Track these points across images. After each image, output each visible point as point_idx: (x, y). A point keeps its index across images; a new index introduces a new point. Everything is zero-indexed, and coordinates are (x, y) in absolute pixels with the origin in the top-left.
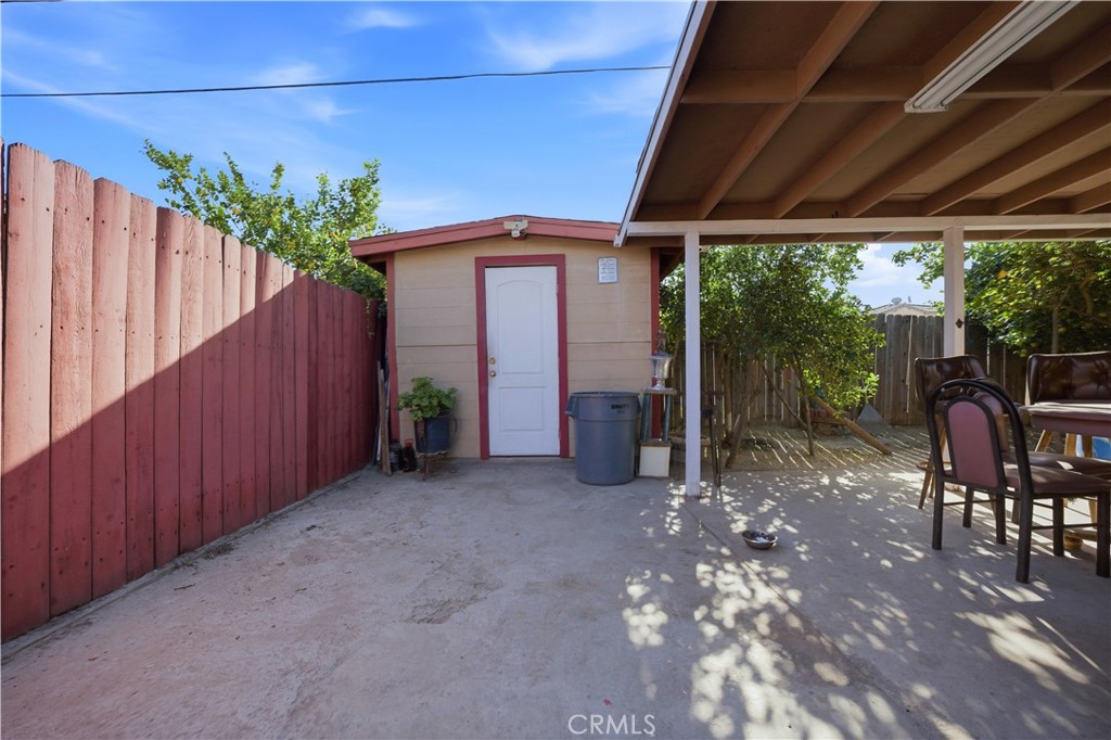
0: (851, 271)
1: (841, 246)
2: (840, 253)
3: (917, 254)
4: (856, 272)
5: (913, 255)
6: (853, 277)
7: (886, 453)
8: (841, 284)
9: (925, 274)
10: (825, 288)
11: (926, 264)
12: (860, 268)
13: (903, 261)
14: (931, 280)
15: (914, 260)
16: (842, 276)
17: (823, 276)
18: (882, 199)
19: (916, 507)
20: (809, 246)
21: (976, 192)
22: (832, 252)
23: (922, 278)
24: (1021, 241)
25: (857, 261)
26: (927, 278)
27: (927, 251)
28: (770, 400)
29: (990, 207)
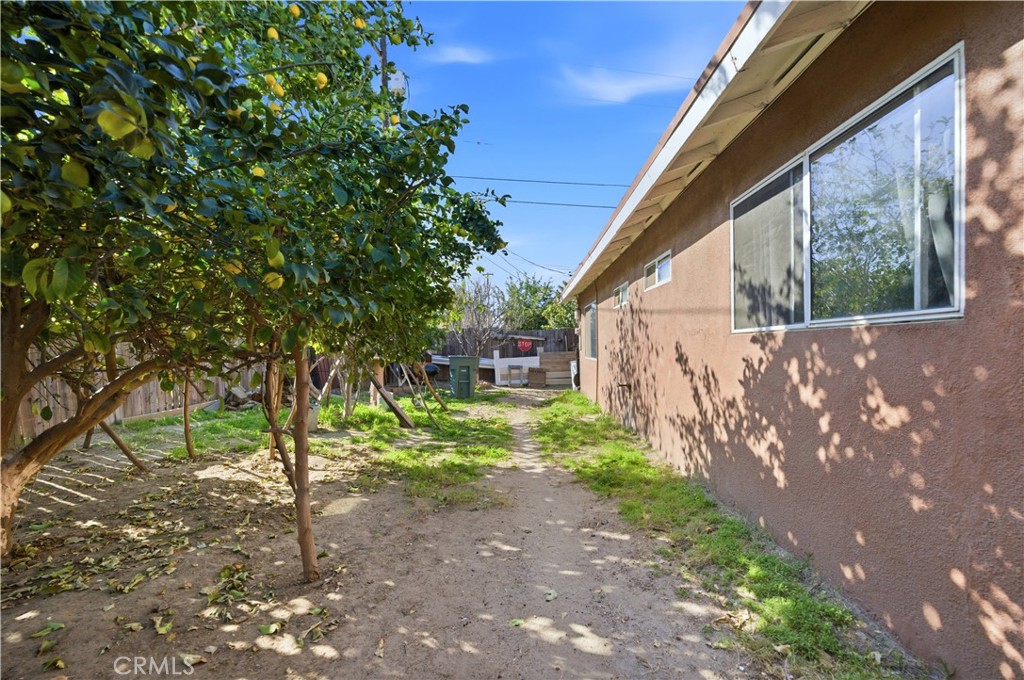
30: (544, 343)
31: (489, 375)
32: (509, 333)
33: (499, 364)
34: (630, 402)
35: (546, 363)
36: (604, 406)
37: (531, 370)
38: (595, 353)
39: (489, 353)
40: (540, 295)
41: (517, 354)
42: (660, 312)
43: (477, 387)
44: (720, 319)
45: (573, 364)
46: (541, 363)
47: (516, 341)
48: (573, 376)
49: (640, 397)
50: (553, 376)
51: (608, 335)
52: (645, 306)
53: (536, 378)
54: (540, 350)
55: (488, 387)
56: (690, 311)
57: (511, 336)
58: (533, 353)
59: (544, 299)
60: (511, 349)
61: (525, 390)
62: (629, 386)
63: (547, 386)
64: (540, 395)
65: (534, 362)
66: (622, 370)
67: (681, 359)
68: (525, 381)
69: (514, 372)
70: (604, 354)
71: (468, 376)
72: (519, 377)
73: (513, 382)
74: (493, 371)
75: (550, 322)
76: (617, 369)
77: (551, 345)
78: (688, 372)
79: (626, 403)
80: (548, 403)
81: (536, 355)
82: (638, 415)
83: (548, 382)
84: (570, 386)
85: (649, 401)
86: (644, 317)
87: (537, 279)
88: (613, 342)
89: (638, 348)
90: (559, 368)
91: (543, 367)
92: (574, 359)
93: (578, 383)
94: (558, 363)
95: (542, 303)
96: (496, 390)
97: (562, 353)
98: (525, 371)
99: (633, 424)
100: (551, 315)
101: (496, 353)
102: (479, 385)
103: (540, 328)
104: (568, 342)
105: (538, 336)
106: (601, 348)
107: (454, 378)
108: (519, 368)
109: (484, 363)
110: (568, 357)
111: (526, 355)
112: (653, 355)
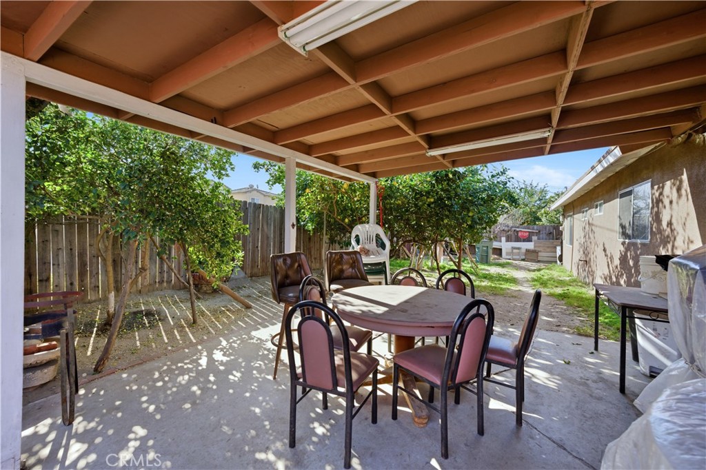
0: (226, 170)
1: (220, 149)
2: (219, 154)
3: (266, 167)
4: (229, 172)
5: (264, 166)
6: (227, 175)
7: (248, 307)
8: (219, 178)
9: (270, 180)
10: (207, 179)
11: (270, 174)
12: (232, 169)
13: (258, 169)
14: (272, 185)
15: (264, 170)
16: (219, 172)
17: (206, 169)
18: (250, 120)
19: (270, 377)
20: (191, 141)
21: (305, 138)
22: (212, 151)
23: (268, 183)
24: (315, 173)
25: (231, 164)
26: (271, 183)
27: (271, 166)
28: (161, 267)
29: (308, 150)
30: (538, 234)
31: (498, 252)
32: (512, 227)
33: (505, 245)
34: (587, 269)
35: (539, 247)
36: (575, 273)
37: (528, 251)
38: (572, 242)
39: (498, 239)
40: (536, 197)
41: (518, 240)
42: (600, 227)
43: (492, 258)
44: (615, 234)
45: (559, 248)
46: (535, 247)
47: (517, 232)
48: (558, 256)
49: (590, 266)
50: (543, 255)
51: (578, 233)
52: (594, 222)
53: (531, 256)
54: (534, 238)
55: (498, 259)
56: (608, 229)
57: (513, 229)
58: (529, 240)
59: (540, 200)
60: (513, 237)
61: (523, 263)
62: (586, 262)
63: (539, 261)
64: (534, 266)
65: (530, 246)
66: (584, 253)
67: (605, 250)
68: (524, 257)
69: (515, 251)
70: (576, 243)
71: (487, 252)
72: (518, 254)
73: (514, 257)
74: (501, 250)
75: (543, 220)
76: (582, 252)
77: (543, 235)
78: (606, 255)
79: (585, 270)
80: (539, 270)
81: (531, 241)
82: (589, 276)
83: (540, 259)
84: (556, 262)
85: (594, 268)
86: (593, 228)
87: (534, 185)
88: (580, 238)
89: (591, 243)
90: (548, 250)
91: (537, 249)
92: (559, 245)
93: (561, 260)
94: (548, 247)
95: (538, 202)
96: (502, 261)
97: (551, 241)
98: (524, 251)
99: (587, 281)
100: (544, 215)
101: (503, 239)
102: (492, 257)
103: (535, 224)
104: (555, 234)
105: (533, 229)
106: (575, 240)
107: (479, 252)
108: (519, 249)
109: (496, 245)
110: (555, 243)
111: (524, 241)
112: (596, 246)
